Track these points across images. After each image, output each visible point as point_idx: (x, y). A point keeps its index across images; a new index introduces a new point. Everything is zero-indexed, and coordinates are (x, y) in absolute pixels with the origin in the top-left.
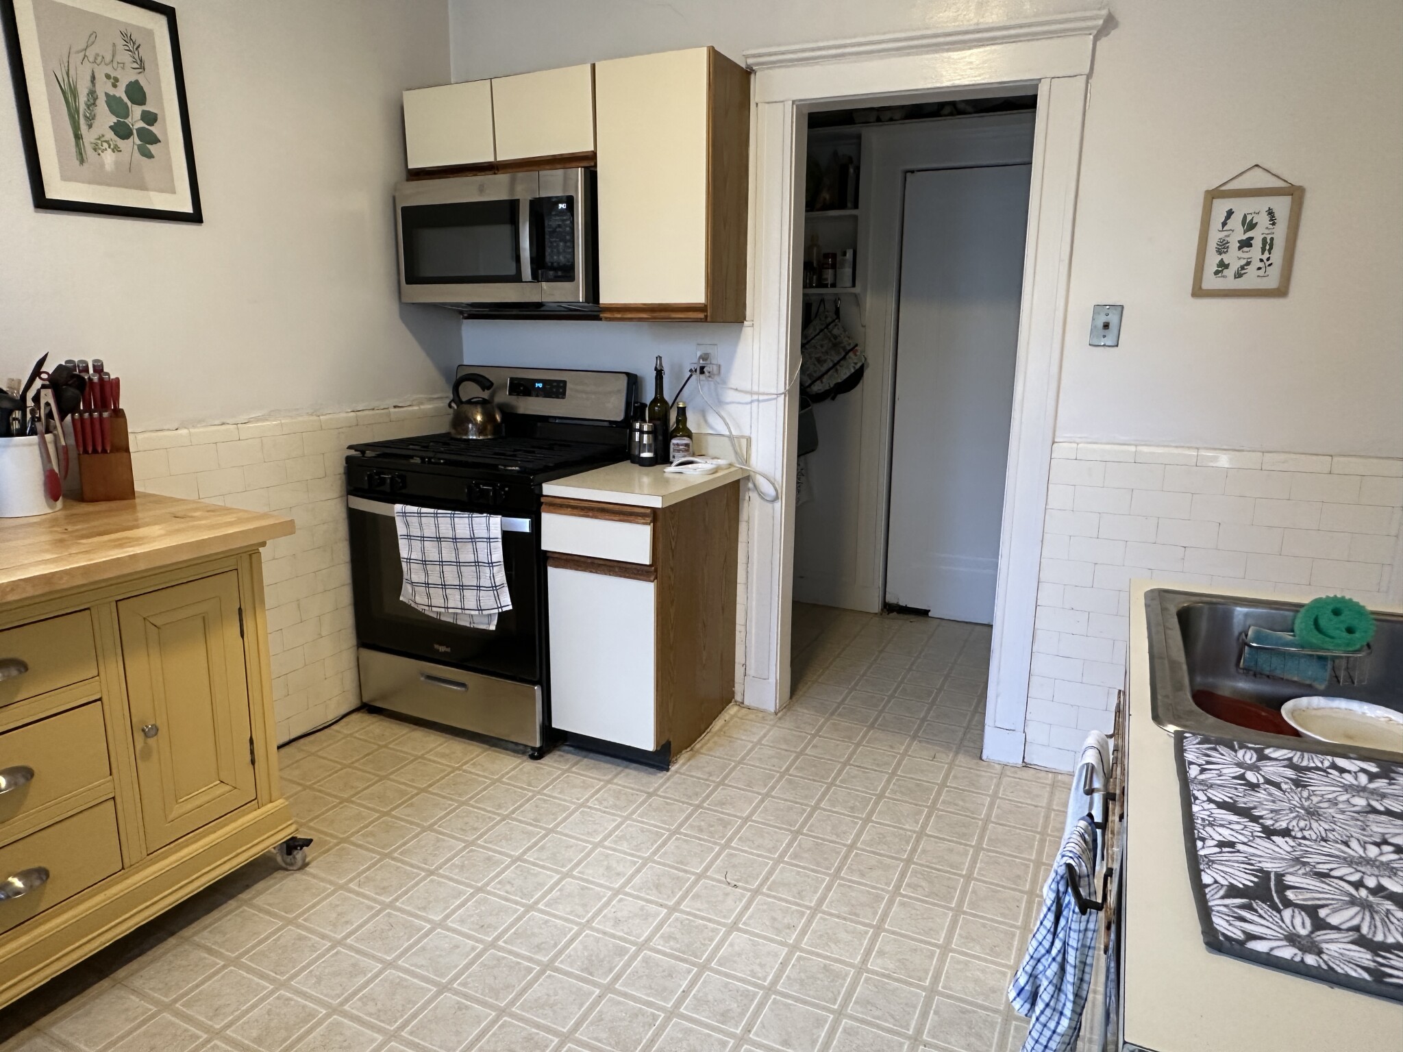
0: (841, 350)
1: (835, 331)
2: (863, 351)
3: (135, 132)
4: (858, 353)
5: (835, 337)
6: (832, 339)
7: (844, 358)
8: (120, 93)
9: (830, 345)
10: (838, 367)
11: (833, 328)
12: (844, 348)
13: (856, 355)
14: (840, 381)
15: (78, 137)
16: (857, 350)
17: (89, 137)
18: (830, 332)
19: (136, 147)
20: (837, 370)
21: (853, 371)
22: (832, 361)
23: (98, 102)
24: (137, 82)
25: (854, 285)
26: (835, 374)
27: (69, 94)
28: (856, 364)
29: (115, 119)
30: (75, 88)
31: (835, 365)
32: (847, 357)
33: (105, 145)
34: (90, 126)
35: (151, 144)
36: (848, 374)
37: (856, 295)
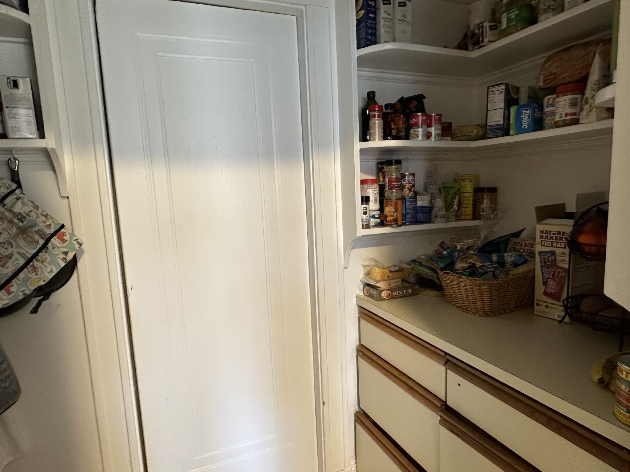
0: (37, 237)
1: (18, 208)
2: (72, 235)
4: (67, 238)
5: (21, 218)
6: (15, 220)
7: (44, 246)
9: (14, 230)
10: (35, 263)
11: (15, 204)
12: (40, 233)
13: (64, 241)
14: (42, 283)
16: (64, 234)
18: (11, 211)
20: (35, 269)
21: (63, 264)
22: (22, 255)
25: (42, 135)
26: (33, 275)
28: (66, 253)
31: (29, 261)
32: (49, 245)
36: (55, 271)
37: (46, 153)
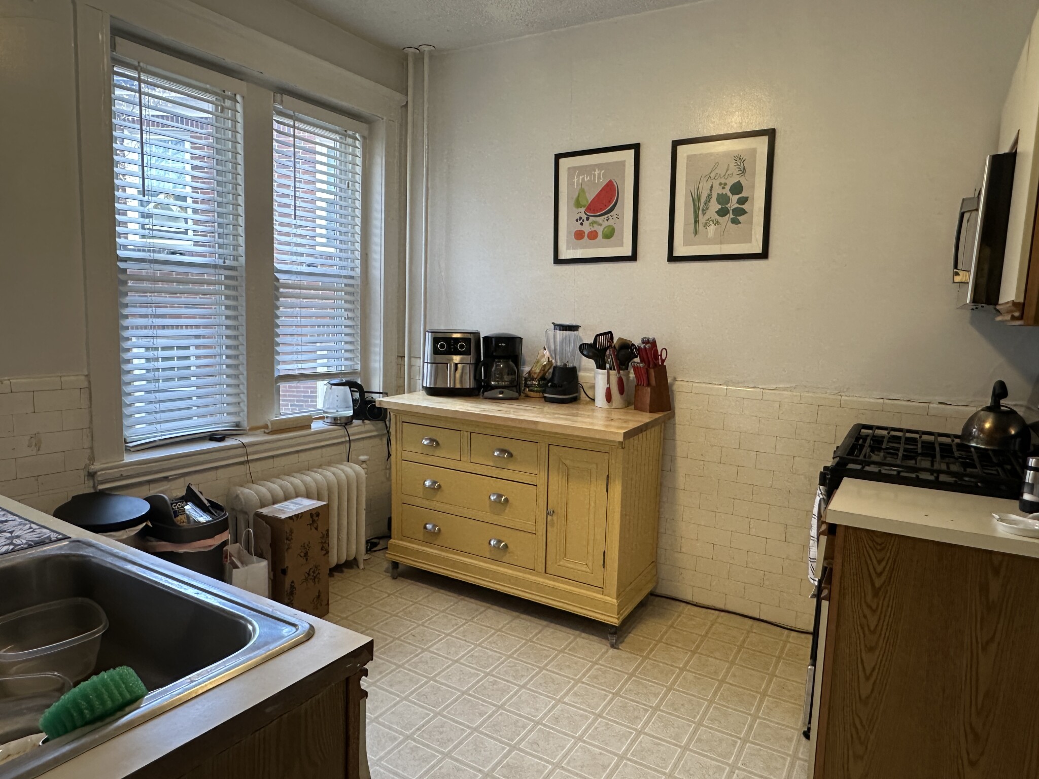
3: (731, 212)
8: (727, 191)
15: (696, 222)
17: (702, 219)
19: (730, 219)
23: (711, 200)
24: (739, 182)
27: (696, 200)
29: (720, 207)
30: (701, 196)
33: (711, 223)
34: (704, 214)
35: (740, 215)
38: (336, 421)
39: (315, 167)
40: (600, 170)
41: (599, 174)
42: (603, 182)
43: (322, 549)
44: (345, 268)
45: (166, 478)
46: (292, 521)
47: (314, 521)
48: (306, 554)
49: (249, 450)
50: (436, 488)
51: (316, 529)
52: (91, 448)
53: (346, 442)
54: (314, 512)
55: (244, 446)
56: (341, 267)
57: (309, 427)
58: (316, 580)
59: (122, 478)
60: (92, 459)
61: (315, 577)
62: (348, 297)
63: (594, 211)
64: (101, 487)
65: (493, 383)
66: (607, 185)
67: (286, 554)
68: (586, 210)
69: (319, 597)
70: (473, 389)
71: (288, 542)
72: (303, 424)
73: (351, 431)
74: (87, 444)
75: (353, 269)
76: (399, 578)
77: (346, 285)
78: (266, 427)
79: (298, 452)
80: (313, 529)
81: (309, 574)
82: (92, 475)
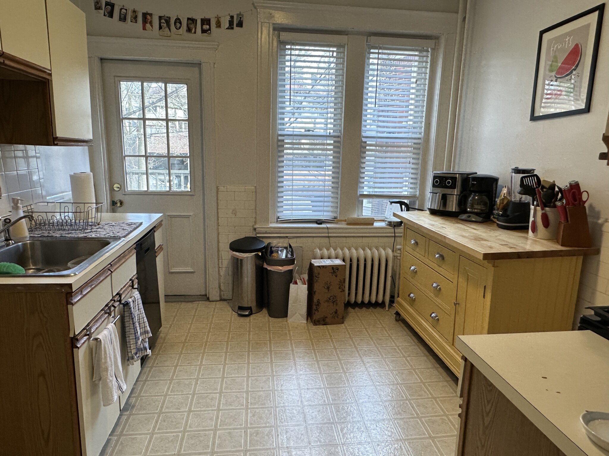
38: (390, 224)
39: (411, 75)
40: (570, 36)
41: (569, 40)
42: (572, 46)
43: (339, 288)
44: (416, 133)
45: (287, 237)
46: (319, 268)
47: (334, 272)
48: (328, 288)
49: (330, 231)
50: (415, 272)
51: (336, 276)
52: (256, 218)
53: (392, 236)
54: (335, 267)
55: (328, 228)
56: (413, 133)
57: (373, 224)
58: (335, 303)
59: (266, 233)
60: (255, 223)
61: (334, 301)
62: (415, 151)
63: (561, 74)
64: (258, 235)
65: (468, 209)
66: (574, 48)
67: (315, 284)
68: (556, 73)
69: (336, 313)
70: (457, 212)
71: (317, 279)
72: (369, 222)
73: (396, 231)
74: (254, 216)
75: (420, 133)
76: (400, 322)
77: (414, 143)
78: (345, 221)
79: (362, 237)
80: (334, 276)
81: (330, 299)
82: (255, 229)
